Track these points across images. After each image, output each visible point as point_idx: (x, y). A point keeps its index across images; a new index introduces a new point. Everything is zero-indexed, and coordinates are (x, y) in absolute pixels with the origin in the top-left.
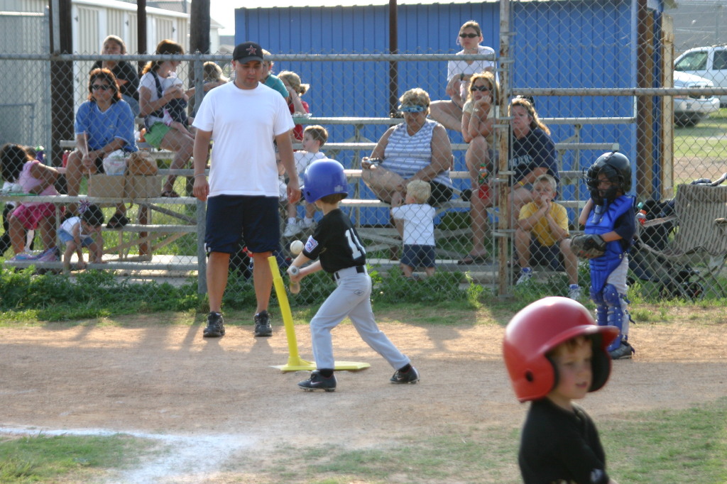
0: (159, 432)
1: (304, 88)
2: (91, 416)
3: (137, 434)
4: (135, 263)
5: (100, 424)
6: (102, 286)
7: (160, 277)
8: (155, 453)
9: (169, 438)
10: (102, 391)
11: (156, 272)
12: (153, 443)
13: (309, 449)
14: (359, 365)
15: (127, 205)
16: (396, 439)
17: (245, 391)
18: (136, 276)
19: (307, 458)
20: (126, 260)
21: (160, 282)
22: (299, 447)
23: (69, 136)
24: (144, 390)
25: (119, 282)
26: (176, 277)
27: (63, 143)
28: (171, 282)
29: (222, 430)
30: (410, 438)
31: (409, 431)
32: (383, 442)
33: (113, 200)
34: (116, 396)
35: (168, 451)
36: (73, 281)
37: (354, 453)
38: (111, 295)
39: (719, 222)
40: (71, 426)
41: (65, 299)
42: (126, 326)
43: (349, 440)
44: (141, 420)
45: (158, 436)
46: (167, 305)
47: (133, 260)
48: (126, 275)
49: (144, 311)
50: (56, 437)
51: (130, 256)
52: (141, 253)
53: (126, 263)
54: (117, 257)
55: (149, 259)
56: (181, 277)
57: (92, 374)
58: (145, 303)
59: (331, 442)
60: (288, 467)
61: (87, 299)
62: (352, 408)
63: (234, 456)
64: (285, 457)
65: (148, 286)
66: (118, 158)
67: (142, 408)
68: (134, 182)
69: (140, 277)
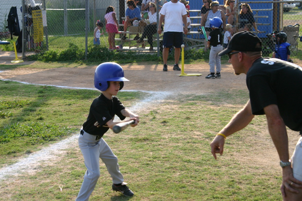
0: (149, 91)
1: (188, 2)
2: (131, 87)
3: (143, 91)
4: (141, 49)
5: (134, 89)
6: (133, 55)
7: (148, 52)
8: (148, 96)
9: (151, 92)
10: (134, 81)
11: (147, 51)
12: (147, 94)
13: (187, 95)
14: (199, 74)
15: (139, 34)
16: (209, 92)
17: (170, 81)
18: (142, 52)
19: (186, 97)
20: (139, 48)
21: (148, 54)
22: (184, 95)
23: (124, 16)
24: (144, 81)
25: (137, 54)
26: (152, 52)
27: (122, 18)
28: (150, 54)
29: (164, 90)
30: (213, 92)
31: (212, 91)
32: (206, 93)
33: (135, 33)
34: (137, 82)
35: (151, 95)
36: (126, 54)
37: (198, 96)
38: (135, 57)
39: (294, 36)
40: (126, 89)
41: (123, 58)
42: (139, 65)
43: (197, 93)
44: (144, 88)
45: (148, 92)
46: (149, 60)
47: (140, 48)
48: (139, 52)
49: (144, 61)
50: (123, 92)
51: (140, 47)
52: (142, 46)
53: (139, 49)
54: (136, 47)
55: (145, 48)
56: (153, 52)
57: (131, 77)
58: (144, 59)
59: (192, 93)
60: (181, 99)
61: (129, 58)
62: (197, 85)
63: (167, 97)
64: (180, 97)
65: (145, 55)
66: (137, 22)
67: (144, 85)
68: (141, 28)
69: (143, 52)
